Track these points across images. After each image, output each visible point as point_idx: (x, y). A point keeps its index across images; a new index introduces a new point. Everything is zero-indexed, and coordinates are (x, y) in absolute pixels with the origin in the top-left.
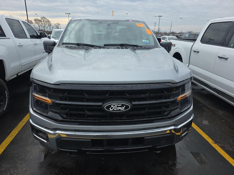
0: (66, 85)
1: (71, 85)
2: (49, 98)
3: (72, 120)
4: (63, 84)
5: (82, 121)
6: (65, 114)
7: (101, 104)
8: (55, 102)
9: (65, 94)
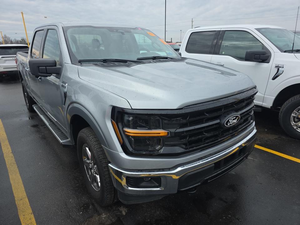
0: (191, 107)
1: (195, 106)
2: (163, 129)
3: (195, 148)
4: (187, 106)
5: (204, 145)
6: (184, 144)
7: (218, 121)
8: (176, 131)
9: (188, 119)
